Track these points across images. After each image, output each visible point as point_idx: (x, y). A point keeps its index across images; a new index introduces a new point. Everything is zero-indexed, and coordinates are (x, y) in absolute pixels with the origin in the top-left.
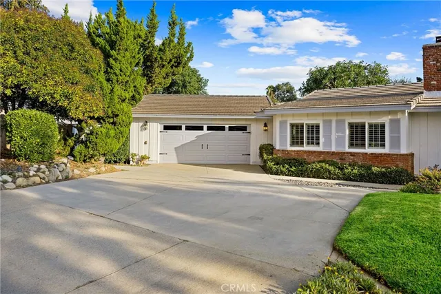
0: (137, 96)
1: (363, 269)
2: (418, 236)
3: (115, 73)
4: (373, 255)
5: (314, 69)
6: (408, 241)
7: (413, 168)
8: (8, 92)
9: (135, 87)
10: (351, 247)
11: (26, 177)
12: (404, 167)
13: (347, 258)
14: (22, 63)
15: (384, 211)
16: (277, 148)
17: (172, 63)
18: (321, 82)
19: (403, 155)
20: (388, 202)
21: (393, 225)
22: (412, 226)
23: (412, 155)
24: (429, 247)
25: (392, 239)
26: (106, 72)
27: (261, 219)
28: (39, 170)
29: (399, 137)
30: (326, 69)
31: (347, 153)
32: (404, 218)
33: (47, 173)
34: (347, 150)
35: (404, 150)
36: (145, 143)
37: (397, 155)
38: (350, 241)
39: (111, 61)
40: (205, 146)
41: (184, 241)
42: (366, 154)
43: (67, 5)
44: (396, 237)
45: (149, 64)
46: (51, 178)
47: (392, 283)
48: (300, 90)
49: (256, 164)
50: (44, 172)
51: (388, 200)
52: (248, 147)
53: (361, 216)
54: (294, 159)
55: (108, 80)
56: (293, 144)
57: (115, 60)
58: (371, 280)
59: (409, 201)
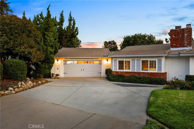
0: (56, 51)
1: (159, 122)
2: (175, 109)
3: (48, 42)
4: (162, 117)
5: (126, 37)
6: (172, 111)
7: (166, 78)
8: (5, 51)
9: (55, 47)
10: (154, 114)
11: (18, 88)
12: (163, 78)
13: (153, 118)
14: (10, 39)
15: (161, 99)
16: (113, 71)
17: (70, 36)
18: (129, 42)
19: (163, 73)
20: (161, 95)
21: (166, 105)
22: (172, 105)
23: (166, 73)
24: (179, 113)
25: (167, 110)
26: (44, 41)
27: (118, 103)
28: (22, 84)
29: (161, 66)
30: (131, 37)
31: (141, 72)
32: (169, 102)
33: (25, 85)
34: (141, 71)
35: (163, 71)
36: (58, 69)
37: (160, 73)
38: (153, 112)
39: (46, 36)
40: (83, 70)
41: (94, 114)
42: (149, 73)
43: (24, 12)
44: (168, 110)
45: (61, 37)
46: (27, 87)
47: (170, 126)
48: (120, 45)
49: (104, 76)
50: (24, 85)
51: (161, 94)
52: (101, 70)
53: (154, 101)
54: (120, 75)
55: (45, 45)
56: (119, 69)
57: (47, 36)
58: (163, 126)
59: (169, 94)
